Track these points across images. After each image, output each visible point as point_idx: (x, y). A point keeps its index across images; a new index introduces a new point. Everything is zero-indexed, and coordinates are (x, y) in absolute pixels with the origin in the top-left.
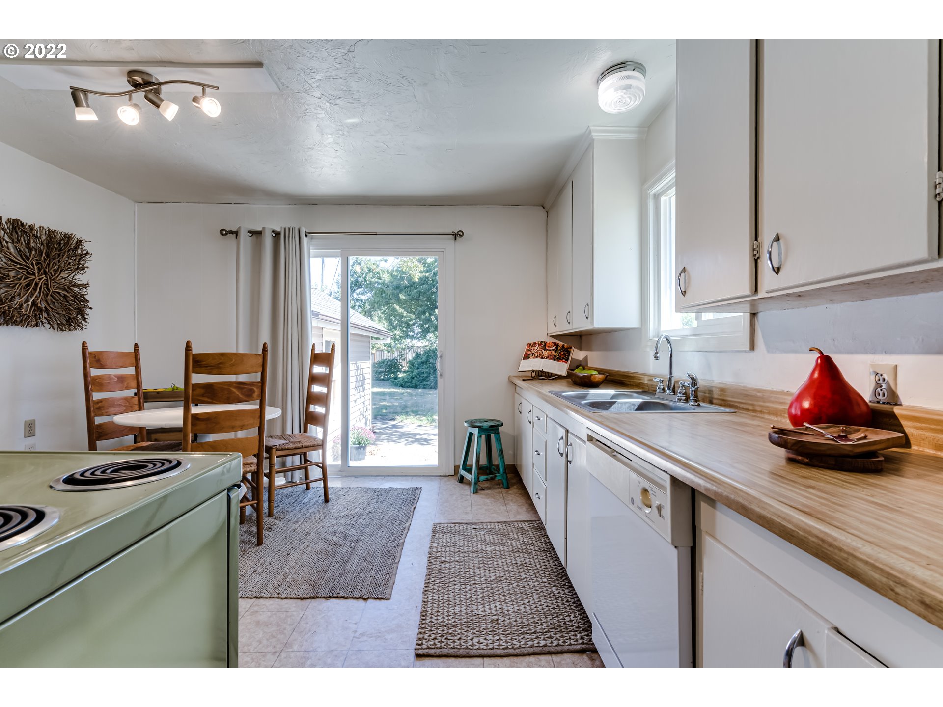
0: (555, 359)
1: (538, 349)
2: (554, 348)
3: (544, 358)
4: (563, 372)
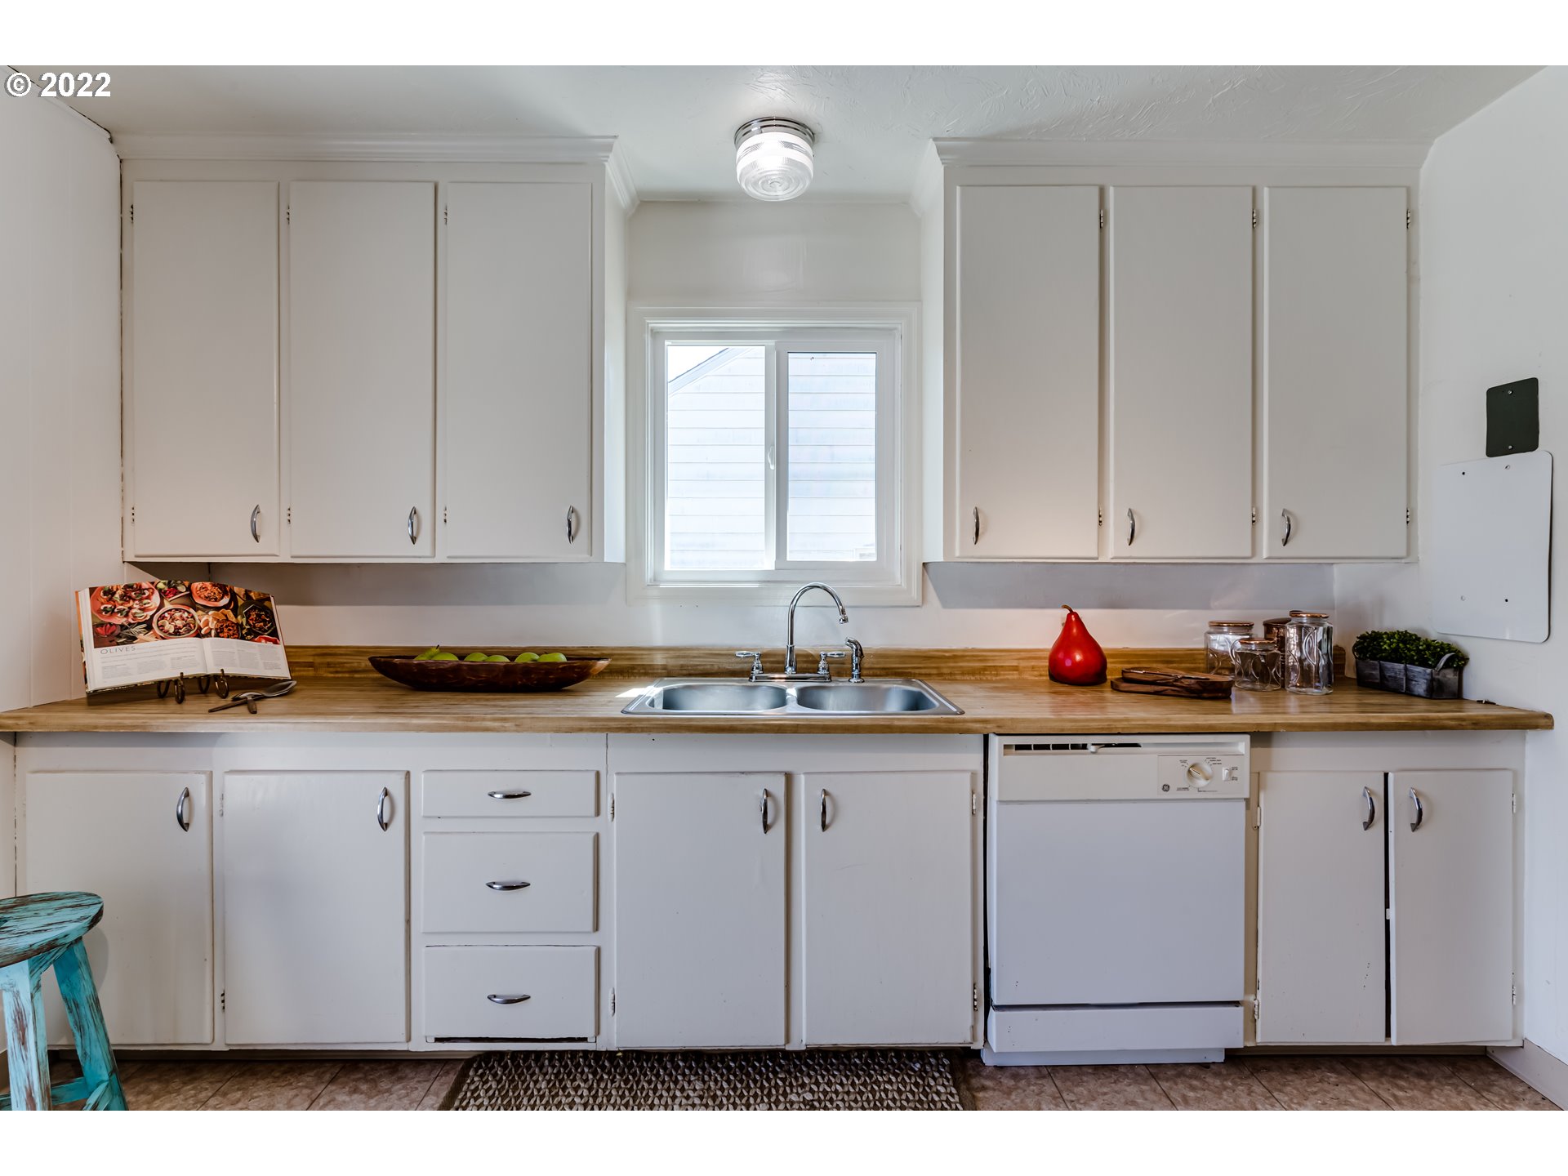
0: (239, 633)
1: (168, 606)
2: (225, 601)
3: (208, 635)
4: (282, 671)
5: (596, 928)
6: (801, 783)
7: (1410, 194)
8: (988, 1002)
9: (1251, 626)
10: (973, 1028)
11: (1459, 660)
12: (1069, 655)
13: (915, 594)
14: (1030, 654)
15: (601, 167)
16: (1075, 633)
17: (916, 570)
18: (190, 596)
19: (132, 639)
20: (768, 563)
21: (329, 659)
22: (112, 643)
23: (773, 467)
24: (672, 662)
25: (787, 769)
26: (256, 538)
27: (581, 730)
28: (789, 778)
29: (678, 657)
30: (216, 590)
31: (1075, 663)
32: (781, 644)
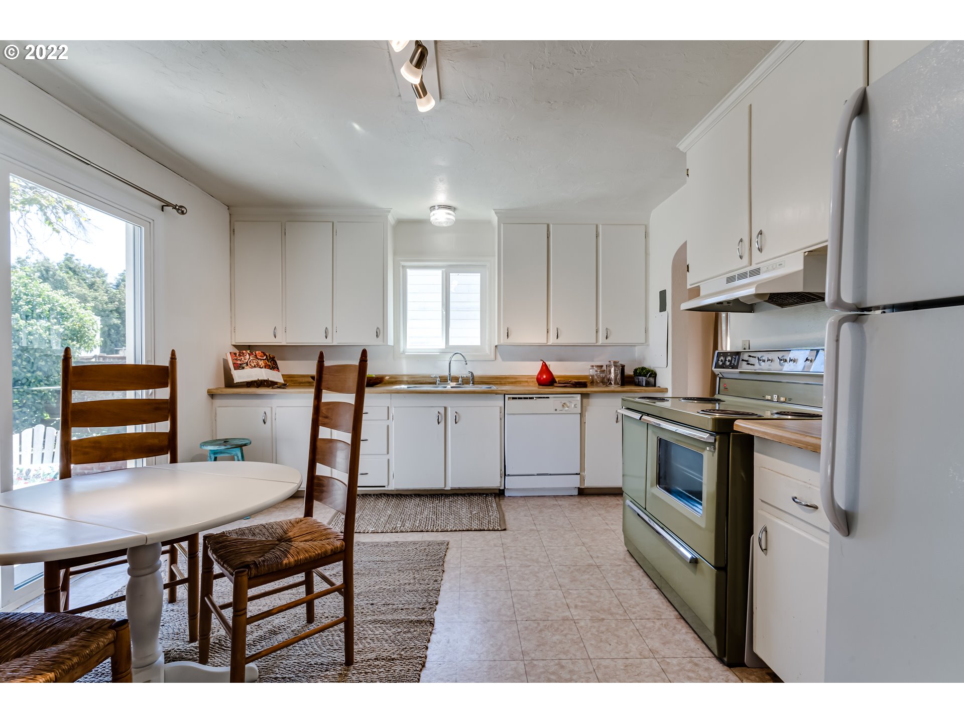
0: (269, 367)
1: (251, 358)
2: (265, 357)
3: (262, 368)
4: (281, 381)
5: (388, 453)
6: (449, 410)
7: (646, 227)
8: (505, 475)
9: (602, 366)
10: (501, 482)
11: (654, 375)
12: (542, 376)
13: (493, 357)
14: (531, 377)
15: (387, 217)
16: (545, 369)
17: (493, 348)
18: (256, 355)
19: (243, 368)
20: (443, 346)
21: (292, 379)
22: (238, 369)
23: (444, 313)
24: (409, 380)
25: (445, 406)
26: (275, 337)
27: (384, 393)
28: (445, 408)
29: (412, 378)
30: (262, 354)
31: (544, 379)
32: (446, 373)
